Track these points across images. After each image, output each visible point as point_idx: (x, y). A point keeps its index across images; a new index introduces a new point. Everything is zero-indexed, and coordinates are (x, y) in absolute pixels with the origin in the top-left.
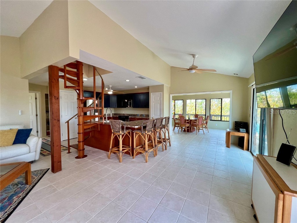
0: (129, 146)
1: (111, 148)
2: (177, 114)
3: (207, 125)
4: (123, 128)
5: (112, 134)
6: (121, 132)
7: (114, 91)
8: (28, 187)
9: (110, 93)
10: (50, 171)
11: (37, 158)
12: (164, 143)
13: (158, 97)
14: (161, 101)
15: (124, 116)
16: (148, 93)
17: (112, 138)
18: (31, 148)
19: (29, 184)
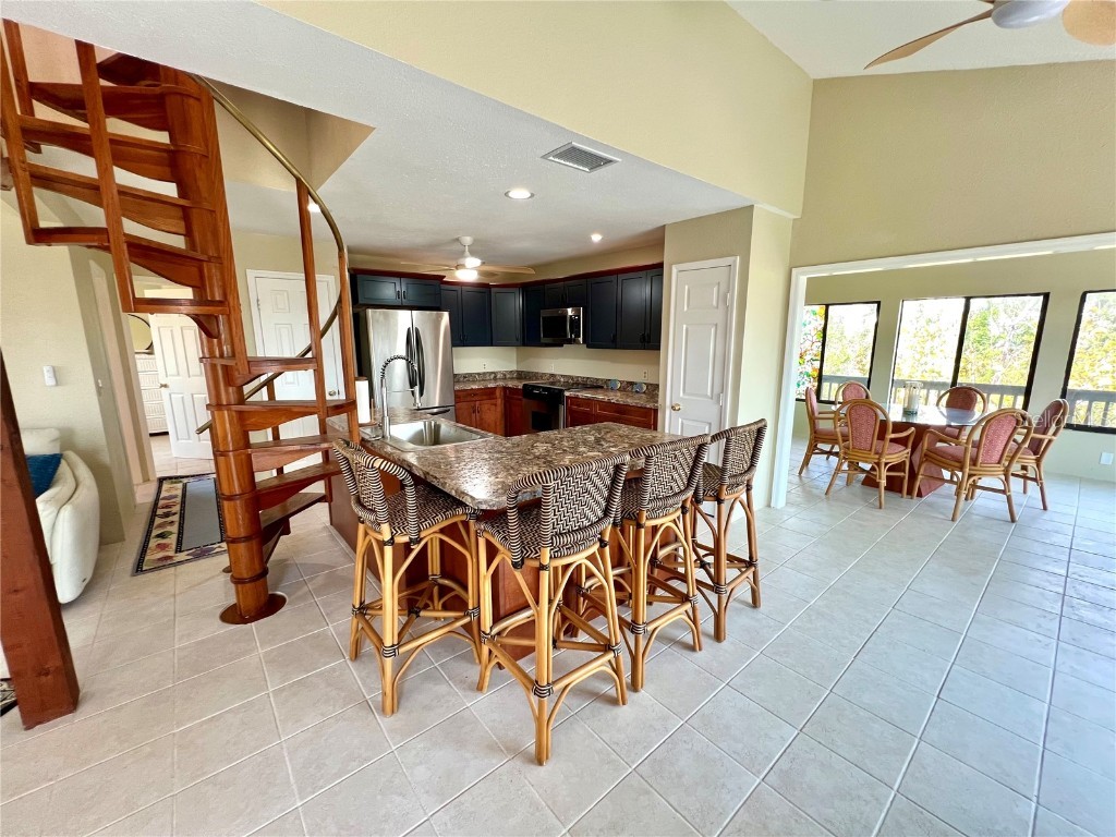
2: (832, 379)
3: (1038, 461)
5: (361, 527)
6: (384, 527)
7: (482, 262)
9: (468, 272)
13: (715, 289)
14: (728, 310)
15: (545, 389)
16: (661, 265)
17: (360, 547)
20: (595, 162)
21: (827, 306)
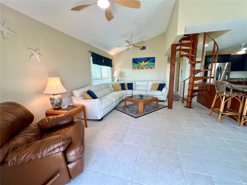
0: (238, 112)
1: (213, 106)
5: (216, 95)
6: (225, 93)
10: (167, 107)
11: (165, 100)
17: (216, 98)
18: (163, 94)
19: (157, 108)
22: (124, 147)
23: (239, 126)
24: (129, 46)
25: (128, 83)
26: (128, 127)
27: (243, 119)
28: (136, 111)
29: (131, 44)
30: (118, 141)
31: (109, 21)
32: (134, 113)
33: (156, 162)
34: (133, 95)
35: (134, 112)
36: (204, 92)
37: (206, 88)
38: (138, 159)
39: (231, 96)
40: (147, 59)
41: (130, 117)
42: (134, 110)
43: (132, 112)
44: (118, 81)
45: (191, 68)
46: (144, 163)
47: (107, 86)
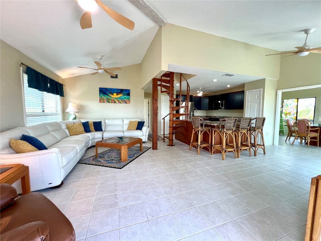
0: (209, 143)
1: (192, 141)
4: (202, 125)
5: (194, 130)
6: (200, 127)
7: (203, 92)
8: (141, 153)
9: (200, 94)
10: (152, 148)
11: (146, 141)
12: (254, 148)
13: (257, 95)
14: (260, 100)
15: (214, 118)
16: (244, 91)
17: (193, 133)
18: (144, 133)
19: (141, 151)
20: (231, 75)
21: (298, 99)
22: (124, 212)
23: (211, 154)
24: (98, 70)
25: (94, 122)
26: (115, 184)
27: (213, 148)
28: (116, 159)
29: (102, 67)
30: (110, 208)
31: (83, 28)
32: (115, 163)
33: (170, 212)
34: (104, 139)
35: (114, 161)
36: (181, 128)
37: (182, 125)
38: (150, 218)
39: (204, 130)
40: (120, 90)
41: (112, 169)
42: (112, 158)
43: (112, 162)
44: (75, 118)
45: (170, 105)
46: (159, 218)
47: (56, 127)
